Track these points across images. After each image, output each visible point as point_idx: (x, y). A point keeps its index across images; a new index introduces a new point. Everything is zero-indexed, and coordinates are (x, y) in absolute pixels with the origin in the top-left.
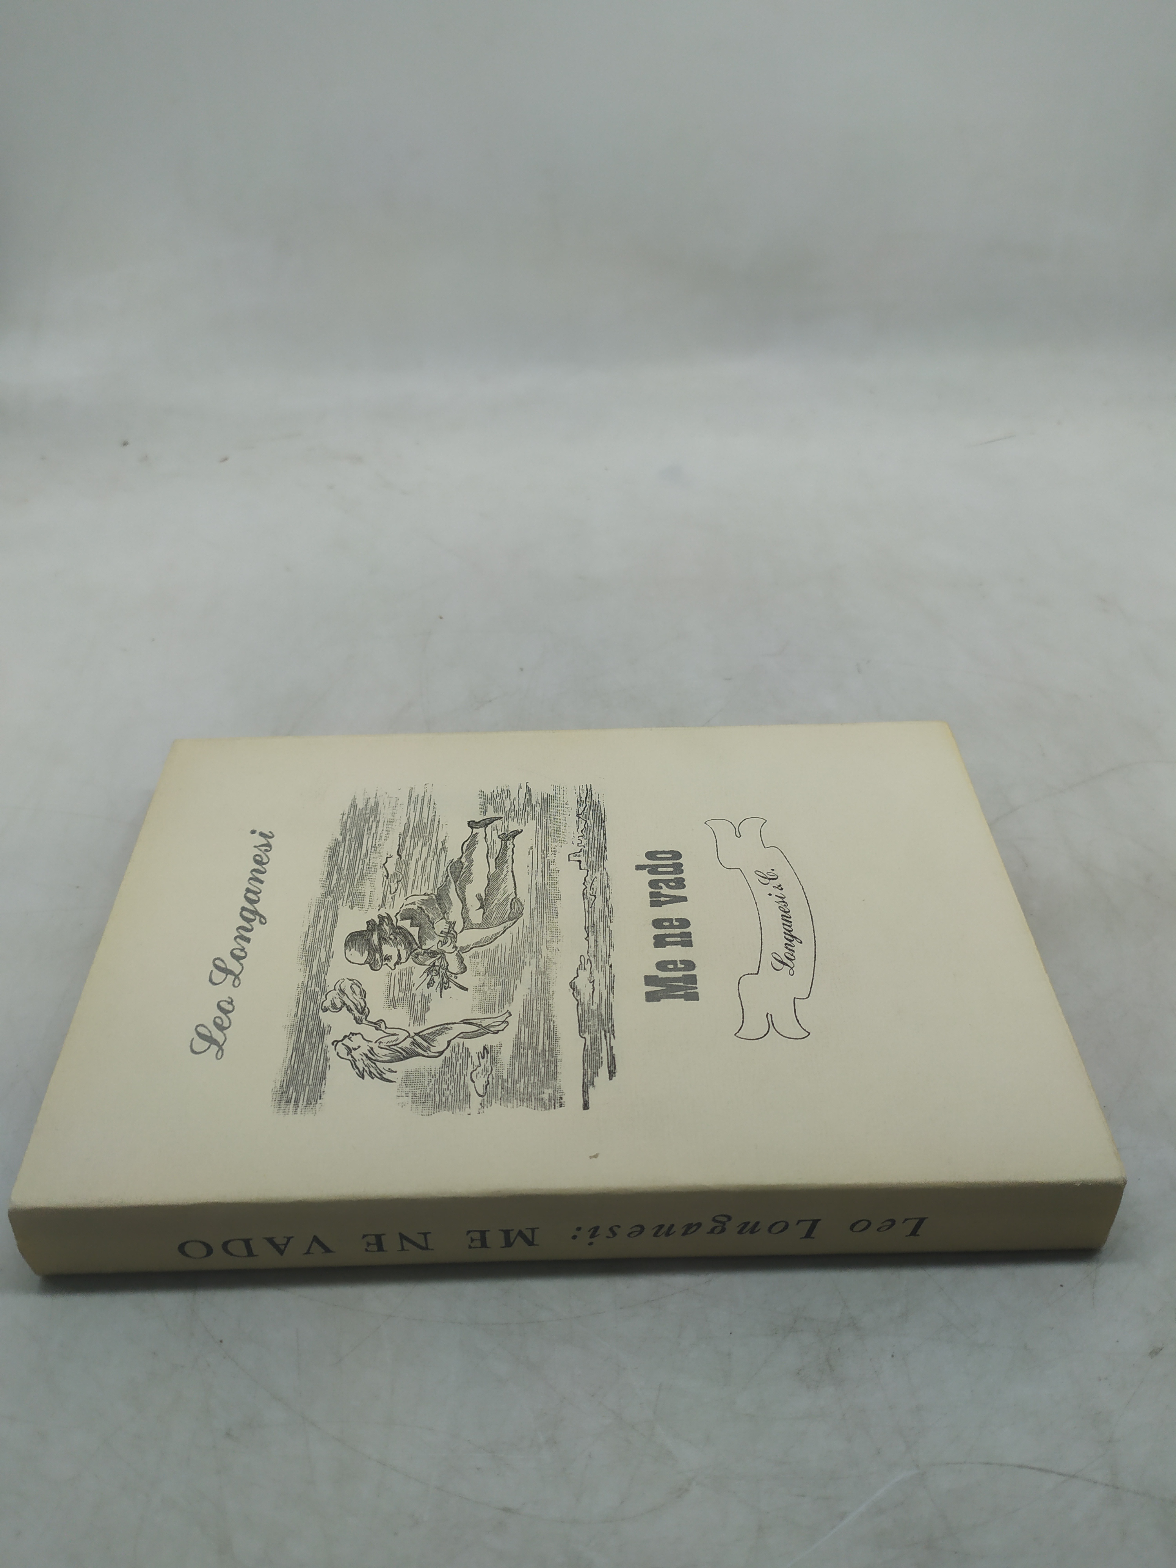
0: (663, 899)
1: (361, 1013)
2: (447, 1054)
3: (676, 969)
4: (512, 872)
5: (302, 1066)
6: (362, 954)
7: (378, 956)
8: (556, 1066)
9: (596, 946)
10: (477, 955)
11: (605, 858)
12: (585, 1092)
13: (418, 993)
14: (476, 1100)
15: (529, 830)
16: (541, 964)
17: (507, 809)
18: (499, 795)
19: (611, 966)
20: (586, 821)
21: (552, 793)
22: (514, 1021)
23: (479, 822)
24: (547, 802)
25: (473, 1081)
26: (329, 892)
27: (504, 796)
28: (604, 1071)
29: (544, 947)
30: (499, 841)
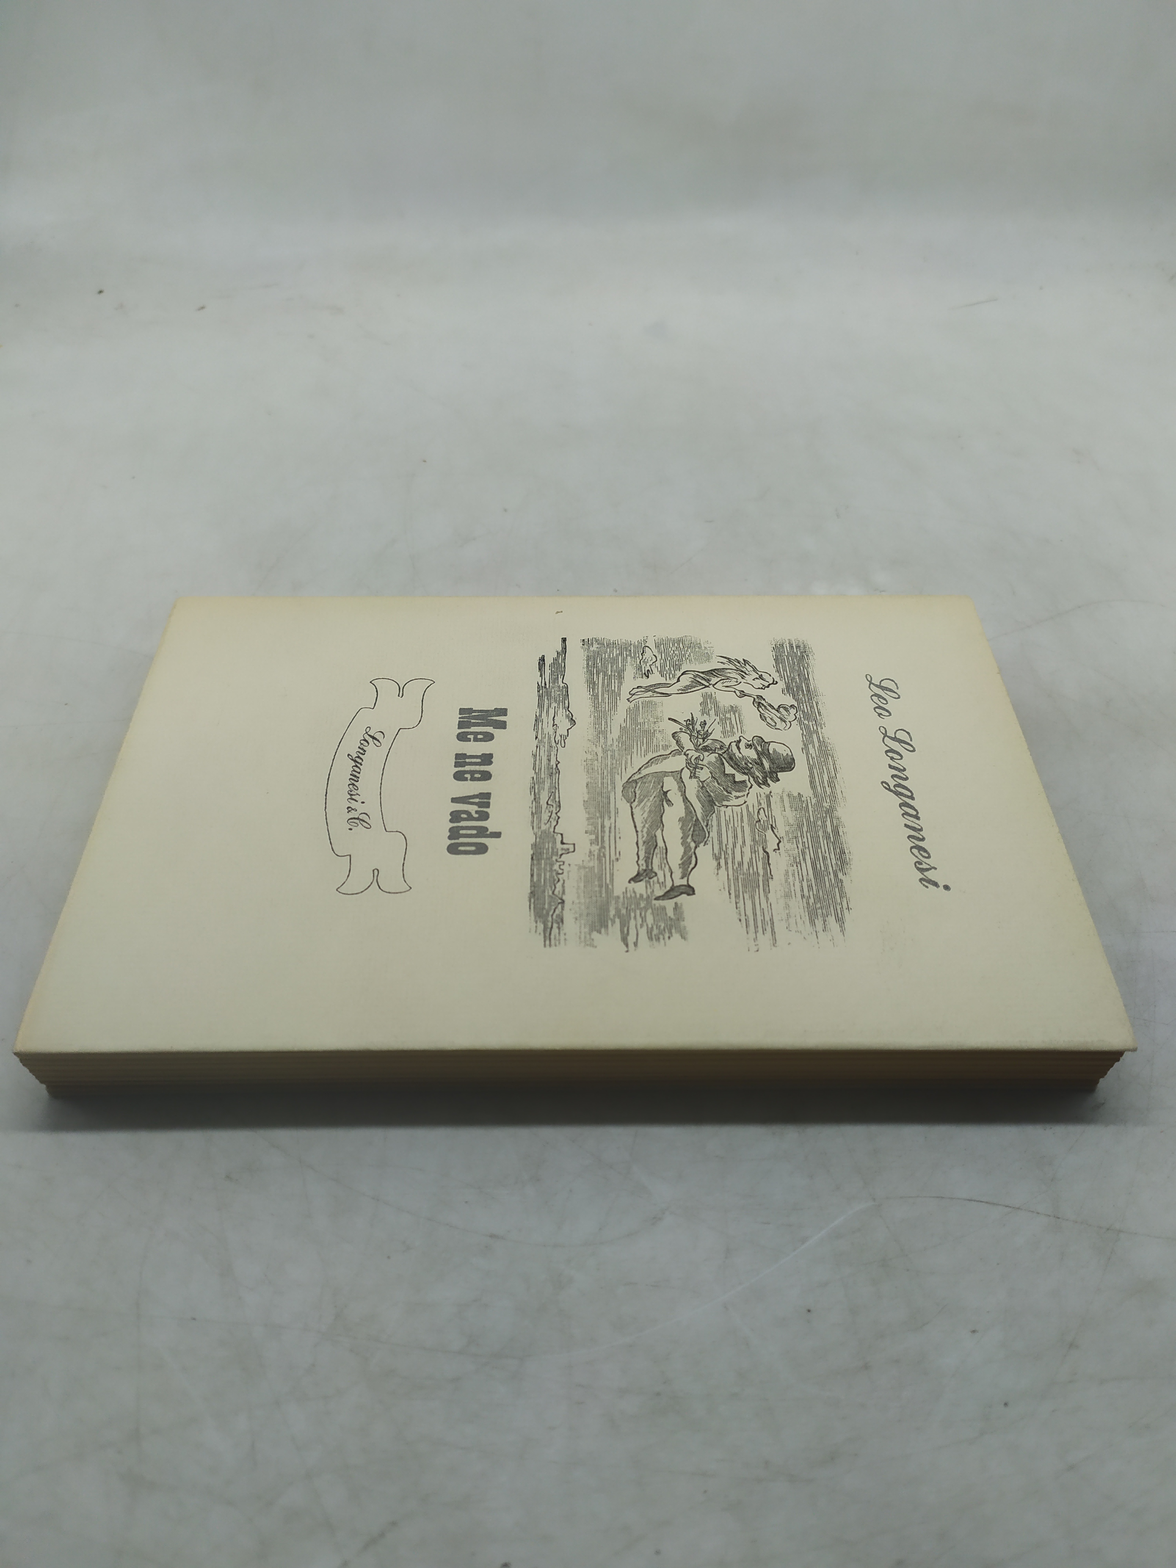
0: (477, 800)
1: (759, 702)
2: (678, 673)
3: (476, 734)
4: (637, 832)
5: (796, 668)
6: (774, 750)
7: (759, 748)
8: (588, 664)
9: (549, 756)
10: (666, 747)
11: (534, 846)
12: (564, 649)
13: (713, 717)
14: (651, 643)
15: (621, 884)
16: (602, 740)
17: (650, 911)
18: (662, 932)
19: (536, 738)
20: (553, 893)
21: (595, 935)
22: (625, 695)
23: (682, 893)
24: (600, 923)
25: (655, 656)
26: (830, 811)
27: (655, 932)
28: (549, 661)
29: (600, 754)
30: (656, 868)
